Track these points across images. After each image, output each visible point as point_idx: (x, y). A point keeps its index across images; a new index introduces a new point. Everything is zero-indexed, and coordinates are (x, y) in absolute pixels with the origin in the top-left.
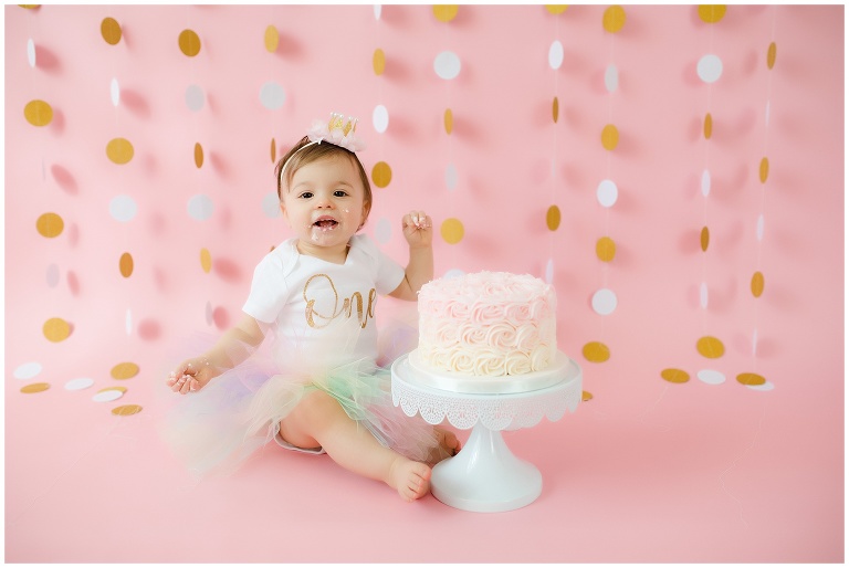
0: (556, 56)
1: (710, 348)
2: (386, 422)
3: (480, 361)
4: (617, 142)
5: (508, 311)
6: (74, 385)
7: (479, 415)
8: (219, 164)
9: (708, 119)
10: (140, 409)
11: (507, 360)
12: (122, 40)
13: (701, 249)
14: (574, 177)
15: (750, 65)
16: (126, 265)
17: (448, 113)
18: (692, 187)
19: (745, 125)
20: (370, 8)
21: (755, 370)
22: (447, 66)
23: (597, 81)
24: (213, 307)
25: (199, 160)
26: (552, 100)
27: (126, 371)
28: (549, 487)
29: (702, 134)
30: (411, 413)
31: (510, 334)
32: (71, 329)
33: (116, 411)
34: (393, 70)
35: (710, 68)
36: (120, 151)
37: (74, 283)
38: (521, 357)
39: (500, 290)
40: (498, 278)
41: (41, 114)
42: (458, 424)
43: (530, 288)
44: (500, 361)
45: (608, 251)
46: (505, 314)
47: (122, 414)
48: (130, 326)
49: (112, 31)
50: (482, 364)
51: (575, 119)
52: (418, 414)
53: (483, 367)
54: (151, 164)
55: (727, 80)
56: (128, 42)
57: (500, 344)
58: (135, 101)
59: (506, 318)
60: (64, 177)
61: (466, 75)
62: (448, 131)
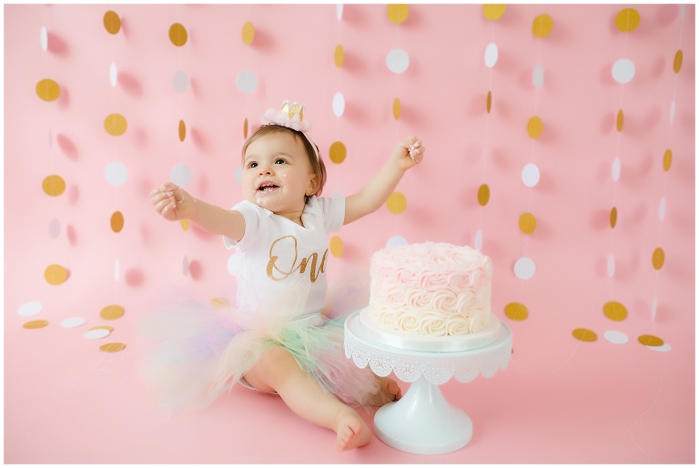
0: (491, 56)
1: (615, 312)
2: (333, 370)
3: (424, 322)
4: (541, 131)
5: (451, 280)
6: (69, 323)
7: (422, 371)
8: (199, 138)
9: (621, 114)
10: (124, 347)
11: (449, 322)
12: (121, 31)
13: (609, 226)
14: (502, 160)
15: (658, 69)
16: (117, 222)
17: (397, 102)
18: (604, 172)
19: (652, 120)
20: (333, 7)
21: (654, 333)
22: (398, 62)
23: (525, 79)
24: (190, 260)
25: (182, 136)
26: (487, 94)
27: (113, 312)
28: (478, 435)
29: (615, 128)
30: (361, 365)
31: (452, 299)
32: (68, 274)
33: (103, 348)
34: (350, 63)
35: (624, 71)
36: (115, 125)
37: (72, 235)
38: (461, 320)
39: (443, 259)
40: (442, 248)
41: (50, 91)
42: (402, 377)
43: (470, 258)
44: (442, 322)
45: (529, 225)
46: (449, 282)
47: (108, 351)
48: (118, 274)
49: (113, 22)
50: (426, 324)
51: (504, 110)
52: (368, 367)
53: (427, 328)
54: (141, 137)
55: (638, 82)
56: (126, 32)
57: (442, 308)
58: (130, 83)
59: (449, 285)
60: (67, 146)
61: (414, 70)
62: (396, 117)
